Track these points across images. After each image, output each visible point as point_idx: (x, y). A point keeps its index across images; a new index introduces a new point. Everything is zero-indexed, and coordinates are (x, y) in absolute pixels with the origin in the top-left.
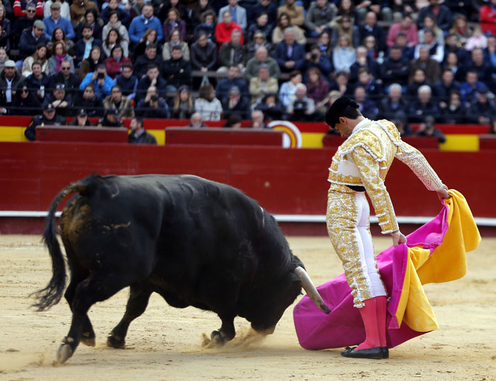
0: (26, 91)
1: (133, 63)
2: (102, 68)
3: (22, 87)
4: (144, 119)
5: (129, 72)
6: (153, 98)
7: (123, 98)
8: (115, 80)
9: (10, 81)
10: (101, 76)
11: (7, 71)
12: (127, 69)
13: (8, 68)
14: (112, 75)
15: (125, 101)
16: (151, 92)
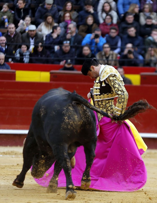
0: (41, 46)
1: (119, 27)
2: (98, 31)
3: (38, 43)
4: (125, 67)
5: (114, 33)
6: (130, 52)
7: (111, 52)
8: (105, 38)
9: (32, 39)
10: (97, 36)
11: (30, 33)
12: (113, 31)
13: (31, 31)
14: (103, 35)
15: (112, 54)
16: (128, 48)
